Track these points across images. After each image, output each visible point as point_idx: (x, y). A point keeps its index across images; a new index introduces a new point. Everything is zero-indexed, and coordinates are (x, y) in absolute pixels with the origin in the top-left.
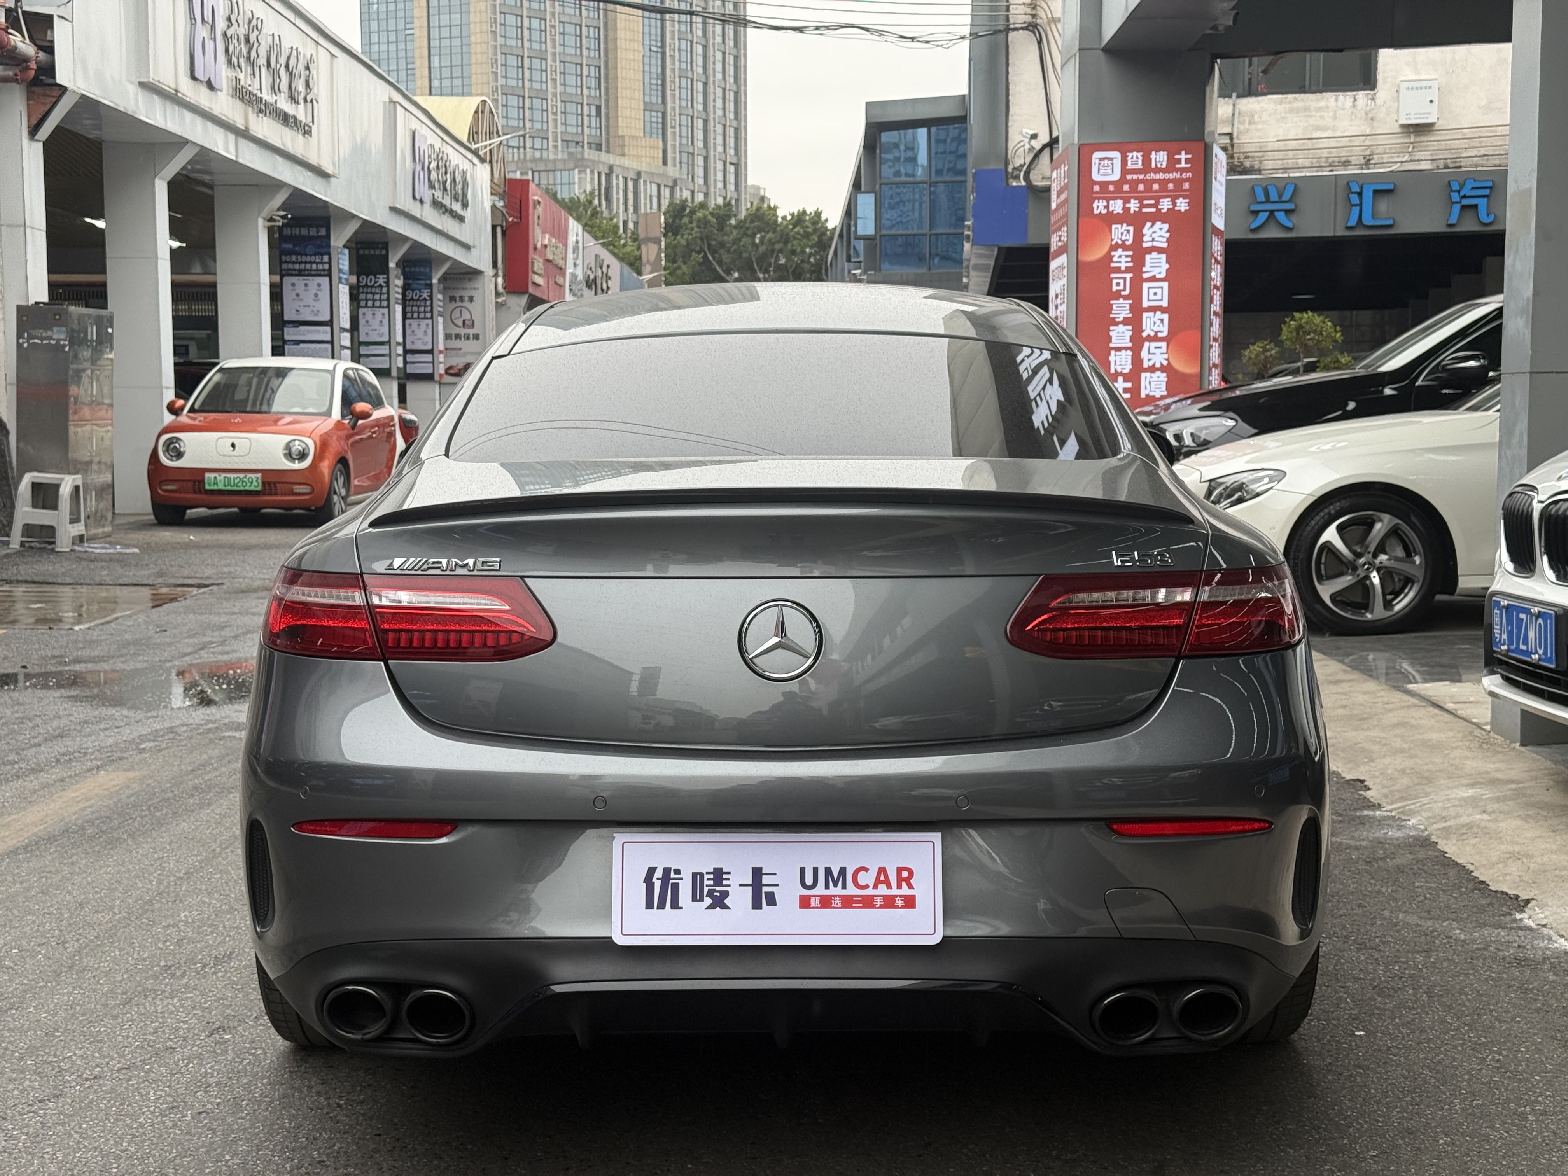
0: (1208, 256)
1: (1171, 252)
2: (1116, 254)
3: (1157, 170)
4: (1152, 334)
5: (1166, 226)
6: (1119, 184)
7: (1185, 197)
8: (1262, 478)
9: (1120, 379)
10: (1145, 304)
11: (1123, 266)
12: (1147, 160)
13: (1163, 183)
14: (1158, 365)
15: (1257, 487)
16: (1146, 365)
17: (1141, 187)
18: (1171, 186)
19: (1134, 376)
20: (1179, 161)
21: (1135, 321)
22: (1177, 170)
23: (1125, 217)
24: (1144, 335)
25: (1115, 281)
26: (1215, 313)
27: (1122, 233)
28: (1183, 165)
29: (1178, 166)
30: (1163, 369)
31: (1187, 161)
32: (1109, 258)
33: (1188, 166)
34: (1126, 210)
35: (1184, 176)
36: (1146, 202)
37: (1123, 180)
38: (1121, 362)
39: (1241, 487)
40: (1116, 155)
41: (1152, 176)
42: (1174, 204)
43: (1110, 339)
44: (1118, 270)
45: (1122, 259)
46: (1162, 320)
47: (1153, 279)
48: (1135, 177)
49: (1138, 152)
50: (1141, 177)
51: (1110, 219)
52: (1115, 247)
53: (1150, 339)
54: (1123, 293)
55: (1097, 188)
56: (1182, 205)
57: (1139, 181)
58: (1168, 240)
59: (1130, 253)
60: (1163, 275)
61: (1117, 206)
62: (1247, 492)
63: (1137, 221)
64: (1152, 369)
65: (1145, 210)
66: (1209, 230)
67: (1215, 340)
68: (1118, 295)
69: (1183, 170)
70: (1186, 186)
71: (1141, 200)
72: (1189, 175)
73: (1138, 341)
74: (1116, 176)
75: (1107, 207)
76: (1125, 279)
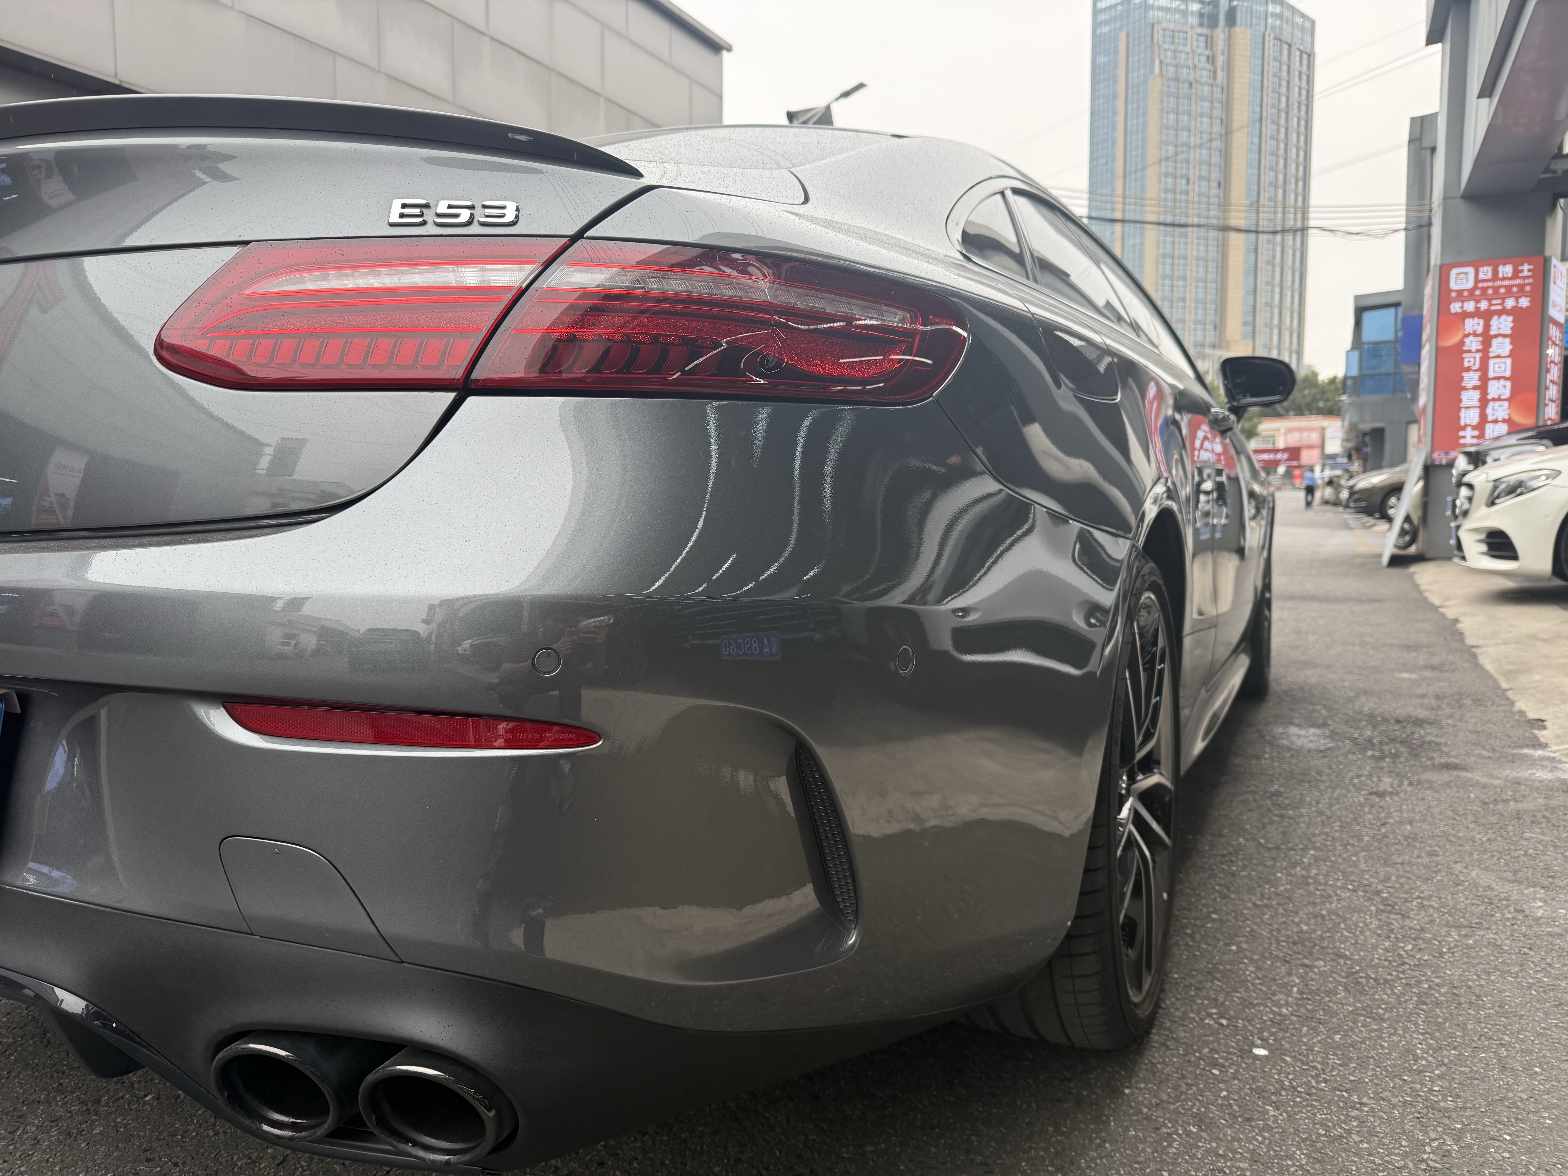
0: (1545, 338)
1: (1515, 336)
2: (1468, 341)
3: (1504, 279)
4: (1496, 397)
5: (1510, 318)
6: (1471, 291)
7: (1526, 296)
8: (1539, 476)
9: (1469, 429)
10: (1491, 374)
11: (1474, 349)
12: (1495, 272)
13: (1509, 288)
14: (1500, 419)
15: (1534, 484)
16: (1490, 418)
17: (1490, 291)
18: (1515, 289)
19: (1480, 427)
20: (1522, 271)
21: (1483, 388)
22: (1520, 278)
23: (1477, 313)
24: (1490, 397)
25: (1466, 361)
26: (1552, 381)
27: (1474, 325)
28: (1526, 273)
29: (1521, 275)
30: (1504, 421)
31: (1529, 270)
32: (1462, 343)
33: (1530, 274)
34: (1477, 309)
35: (1527, 281)
36: (1494, 302)
37: (1475, 287)
38: (1469, 417)
39: (1520, 484)
40: (1471, 270)
41: (1499, 283)
42: (1517, 302)
43: (1460, 401)
44: (1469, 351)
45: (1473, 344)
46: (1505, 386)
47: (1498, 357)
48: (1485, 285)
49: (1488, 265)
50: (1490, 284)
51: (1464, 315)
52: (1468, 335)
53: (1494, 400)
54: (1473, 368)
55: (1454, 294)
56: (1524, 302)
57: (1488, 287)
58: (1512, 329)
59: (1480, 339)
60: (1507, 353)
61: (1470, 306)
62: (1526, 488)
63: (1487, 316)
64: (1496, 421)
65: (1493, 308)
66: (1546, 320)
67: (1552, 400)
68: (1468, 369)
69: (1525, 278)
70: (1528, 288)
71: (1490, 300)
72: (1530, 281)
73: (1484, 402)
74: (1470, 284)
75: (1462, 307)
76: (1475, 358)
